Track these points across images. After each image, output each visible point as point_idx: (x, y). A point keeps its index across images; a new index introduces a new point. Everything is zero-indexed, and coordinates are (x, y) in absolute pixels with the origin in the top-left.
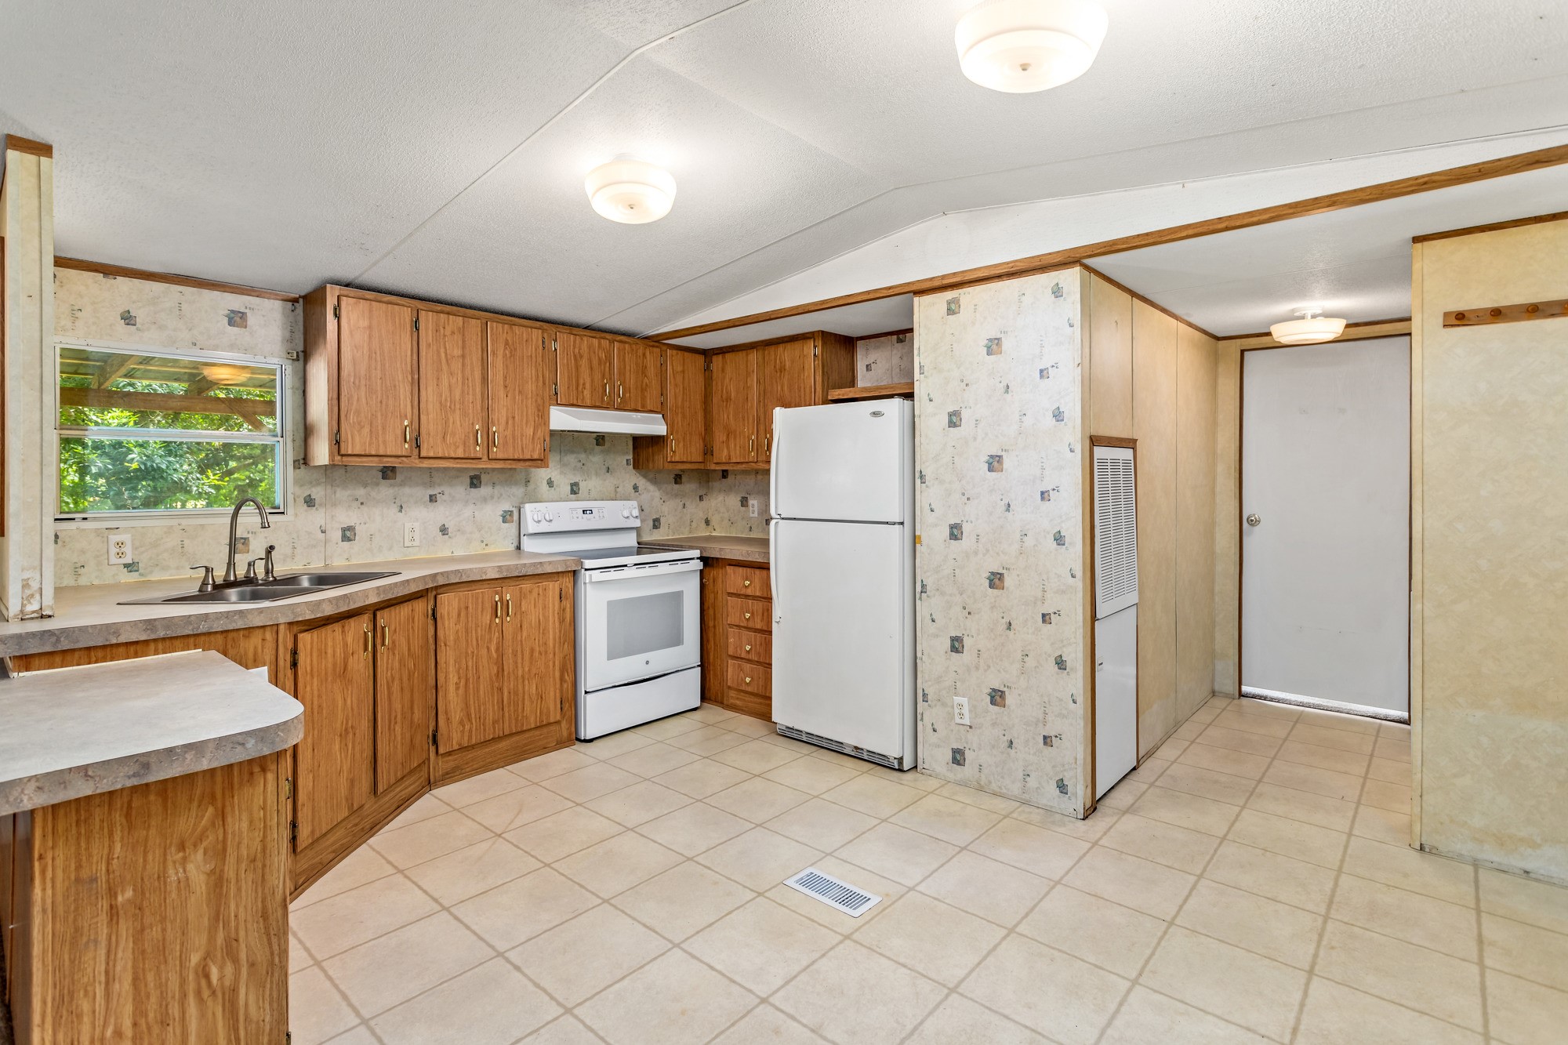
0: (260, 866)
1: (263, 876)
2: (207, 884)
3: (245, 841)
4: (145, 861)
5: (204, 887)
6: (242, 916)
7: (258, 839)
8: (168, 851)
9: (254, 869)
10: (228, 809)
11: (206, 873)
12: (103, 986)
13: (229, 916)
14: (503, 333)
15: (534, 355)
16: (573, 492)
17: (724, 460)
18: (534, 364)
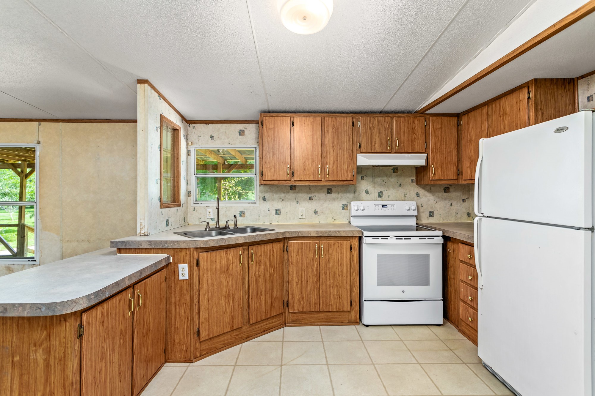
0: (63, 364)
1: (64, 369)
2: (44, 364)
3: (58, 350)
4: (23, 346)
5: (42, 365)
6: (56, 383)
7: (63, 351)
8: (30, 345)
9: (61, 364)
10: (51, 334)
11: (43, 359)
12: (10, 392)
13: (51, 381)
14: (332, 121)
15: (347, 130)
16: (380, 196)
17: (468, 178)
18: (347, 135)
